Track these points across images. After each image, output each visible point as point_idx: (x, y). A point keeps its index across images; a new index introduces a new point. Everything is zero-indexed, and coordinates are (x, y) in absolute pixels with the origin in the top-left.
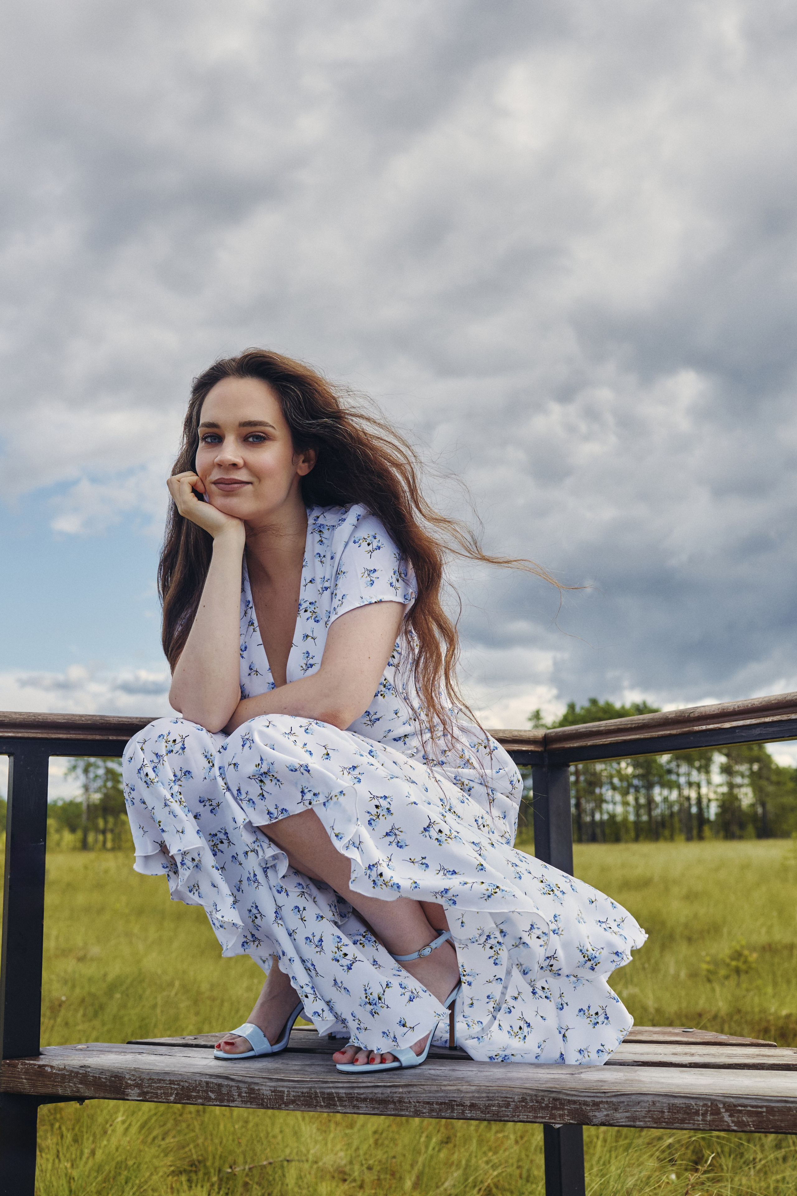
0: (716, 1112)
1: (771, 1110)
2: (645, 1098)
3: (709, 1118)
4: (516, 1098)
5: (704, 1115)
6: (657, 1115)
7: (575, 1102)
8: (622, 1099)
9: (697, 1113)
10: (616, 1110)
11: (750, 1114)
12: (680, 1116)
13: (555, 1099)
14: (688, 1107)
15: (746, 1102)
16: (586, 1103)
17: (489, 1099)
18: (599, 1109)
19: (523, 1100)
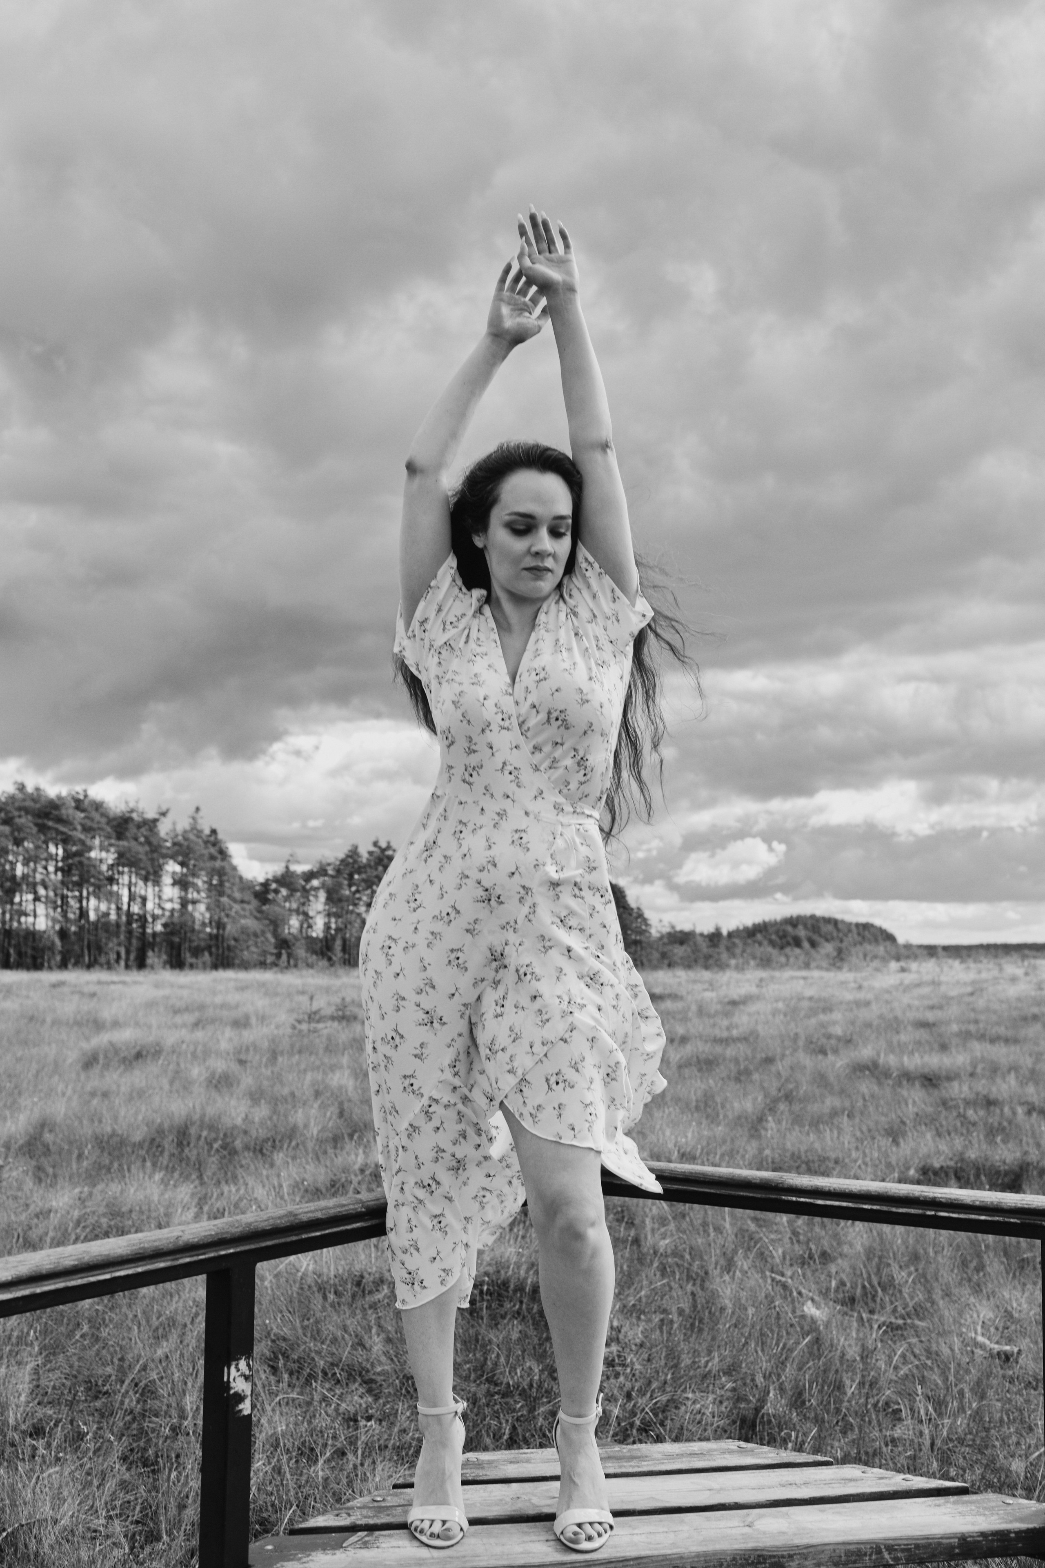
0: (879, 1552)
1: (917, 1546)
2: (827, 1547)
3: (874, 1557)
4: (728, 1558)
5: (871, 1555)
6: (836, 1559)
7: (774, 1556)
8: (811, 1550)
9: (865, 1555)
10: (806, 1559)
11: (903, 1551)
12: (853, 1558)
13: (759, 1556)
14: (859, 1550)
15: (900, 1542)
16: (783, 1557)
17: (706, 1561)
18: (793, 1561)
19: (734, 1559)
